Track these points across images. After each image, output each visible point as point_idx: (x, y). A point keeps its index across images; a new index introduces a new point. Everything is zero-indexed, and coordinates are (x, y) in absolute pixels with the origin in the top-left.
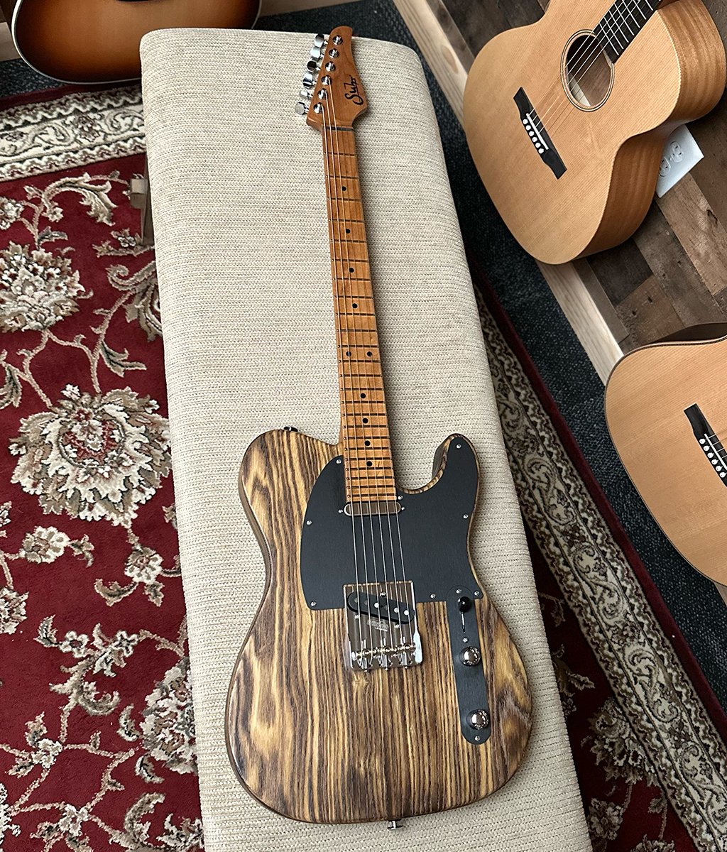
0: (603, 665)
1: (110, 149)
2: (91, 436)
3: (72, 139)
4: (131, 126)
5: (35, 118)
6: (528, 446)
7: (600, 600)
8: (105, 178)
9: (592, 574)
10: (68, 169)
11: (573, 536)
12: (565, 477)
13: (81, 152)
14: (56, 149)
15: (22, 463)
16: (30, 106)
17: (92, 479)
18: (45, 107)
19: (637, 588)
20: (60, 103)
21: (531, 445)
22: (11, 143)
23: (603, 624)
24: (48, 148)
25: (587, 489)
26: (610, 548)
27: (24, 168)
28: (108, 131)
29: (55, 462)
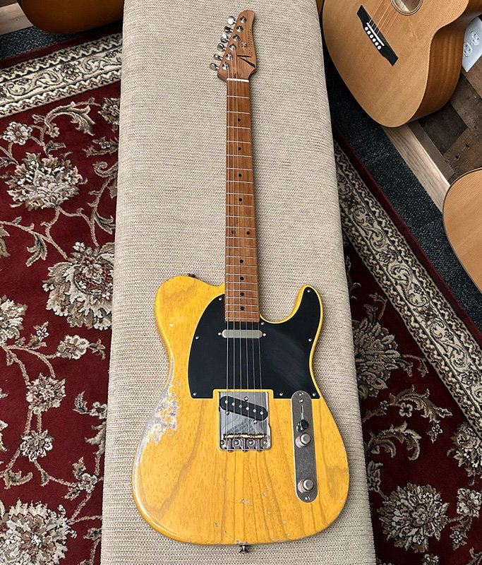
0: (456, 399)
1: (86, 84)
2: (95, 274)
3: (61, 80)
4: (99, 67)
5: (35, 68)
6: (390, 257)
7: (451, 356)
8: (86, 103)
9: (443, 339)
10: (61, 100)
11: (428, 314)
12: (419, 276)
13: (67, 88)
14: (51, 87)
15: (52, 296)
16: (31, 61)
17: (99, 303)
18: (40, 60)
19: (476, 347)
20: (50, 57)
21: (393, 256)
22: (21, 86)
23: (455, 371)
24: (46, 87)
25: (435, 283)
26: (455, 321)
27: (31, 102)
28: (84, 72)
29: (74, 293)
